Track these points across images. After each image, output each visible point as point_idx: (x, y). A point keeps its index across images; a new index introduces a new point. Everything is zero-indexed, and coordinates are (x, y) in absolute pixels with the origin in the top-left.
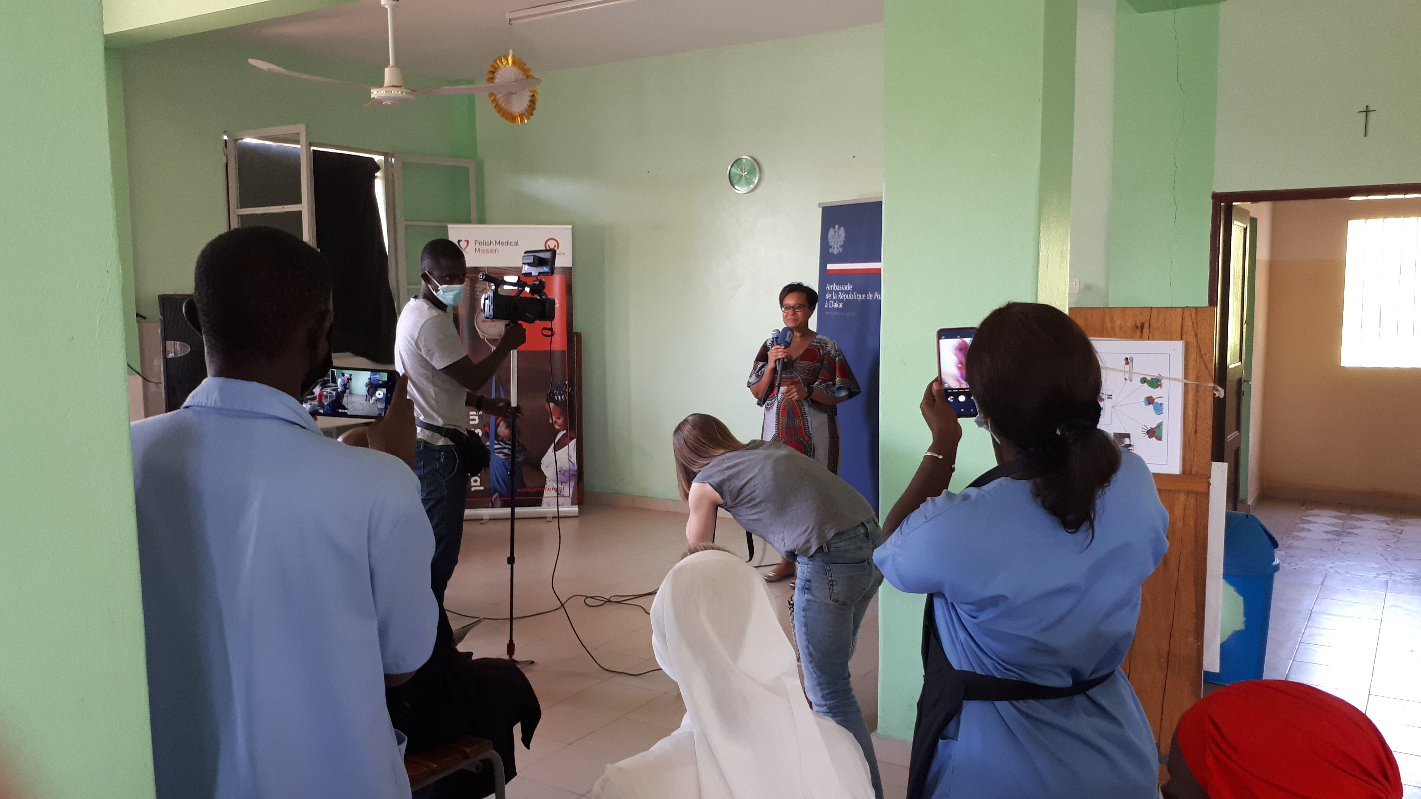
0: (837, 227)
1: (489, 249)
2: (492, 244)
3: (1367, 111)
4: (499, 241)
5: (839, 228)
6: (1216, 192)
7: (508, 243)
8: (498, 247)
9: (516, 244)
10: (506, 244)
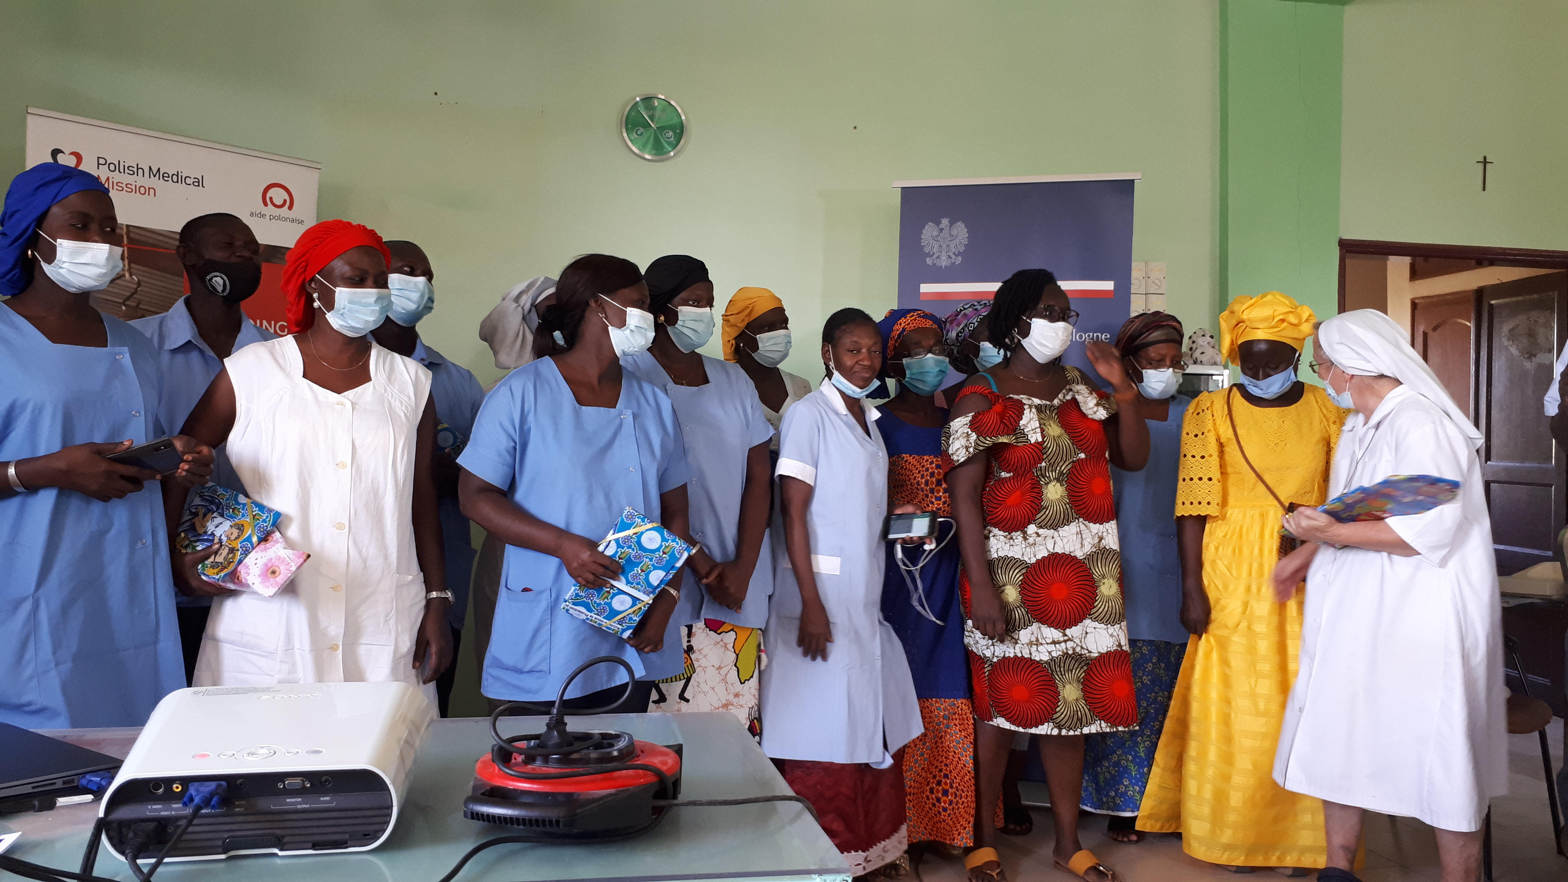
0: (945, 222)
1: (134, 184)
2: (140, 171)
3: (1485, 162)
4: (159, 170)
5: (952, 223)
6: (1343, 238)
7: (178, 178)
8: (154, 182)
9: (199, 183)
10: (175, 178)
